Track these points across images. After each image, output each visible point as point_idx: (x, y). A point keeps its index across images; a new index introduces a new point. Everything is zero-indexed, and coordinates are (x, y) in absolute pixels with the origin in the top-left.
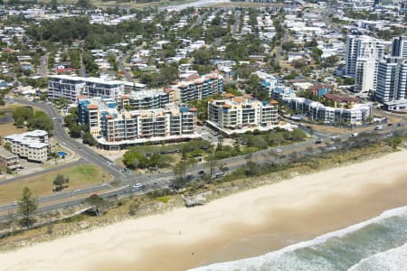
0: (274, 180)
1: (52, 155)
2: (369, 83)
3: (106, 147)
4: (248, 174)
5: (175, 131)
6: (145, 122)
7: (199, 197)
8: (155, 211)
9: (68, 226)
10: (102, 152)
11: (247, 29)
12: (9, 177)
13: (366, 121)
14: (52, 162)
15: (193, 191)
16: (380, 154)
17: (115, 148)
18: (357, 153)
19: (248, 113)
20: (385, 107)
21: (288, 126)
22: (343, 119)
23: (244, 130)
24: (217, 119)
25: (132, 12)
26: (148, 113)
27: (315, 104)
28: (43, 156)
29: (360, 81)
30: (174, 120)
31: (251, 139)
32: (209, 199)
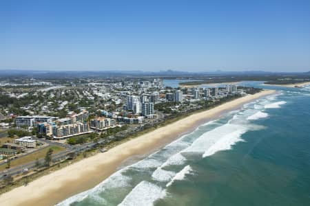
0: (125, 142)
1: (38, 145)
2: (138, 111)
3: (58, 139)
4: (117, 140)
5: (82, 131)
6: (71, 128)
7: (104, 149)
8: (92, 155)
9: (65, 164)
10: (56, 141)
11: (81, 96)
12: (24, 154)
13: (144, 122)
14: (39, 147)
15: (102, 147)
16: (153, 128)
17: (62, 139)
18: (146, 131)
19: (106, 122)
20: (146, 117)
21: (120, 126)
22: (136, 122)
23: (106, 128)
24: (95, 126)
25: (26, 92)
26: (72, 125)
27: (126, 118)
28: (34, 145)
29: (135, 111)
30: (81, 127)
31: (110, 131)
32: (108, 149)
